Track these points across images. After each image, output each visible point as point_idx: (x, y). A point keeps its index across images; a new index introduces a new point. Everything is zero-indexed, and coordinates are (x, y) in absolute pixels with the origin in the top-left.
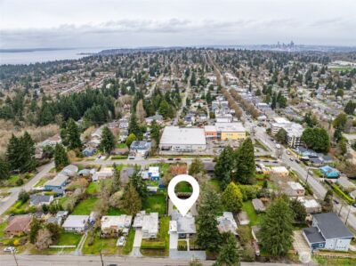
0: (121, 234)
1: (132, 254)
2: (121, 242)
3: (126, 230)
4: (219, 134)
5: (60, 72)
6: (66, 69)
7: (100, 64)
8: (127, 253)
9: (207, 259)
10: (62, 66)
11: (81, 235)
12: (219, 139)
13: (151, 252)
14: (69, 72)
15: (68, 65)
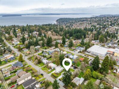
0: (51, 69)
1: (49, 74)
2: (49, 70)
3: (53, 68)
4: (114, 53)
5: (81, 21)
6: (84, 21)
7: (94, 20)
8: (48, 73)
9: (63, 86)
10: (83, 19)
11: (44, 65)
12: (113, 55)
13: (53, 76)
14: (84, 22)
15: (85, 19)
